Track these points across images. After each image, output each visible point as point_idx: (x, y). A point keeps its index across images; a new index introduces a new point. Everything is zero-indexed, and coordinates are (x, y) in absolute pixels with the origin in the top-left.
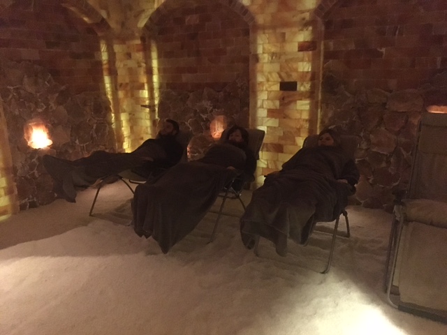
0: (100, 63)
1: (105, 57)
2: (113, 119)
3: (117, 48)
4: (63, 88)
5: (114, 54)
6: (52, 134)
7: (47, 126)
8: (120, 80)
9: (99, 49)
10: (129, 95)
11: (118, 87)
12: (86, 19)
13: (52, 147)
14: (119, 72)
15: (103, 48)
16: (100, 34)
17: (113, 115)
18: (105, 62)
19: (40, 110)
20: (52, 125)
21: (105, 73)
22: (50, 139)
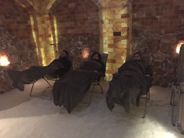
0: (30, 26)
1: (32, 23)
2: (37, 51)
3: (38, 19)
4: (14, 37)
5: (37, 21)
6: (9, 59)
7: (7, 55)
8: (40, 33)
9: (29, 19)
10: (44, 39)
11: (39, 37)
12: (23, 6)
13: (10, 65)
14: (39, 30)
15: (32, 19)
16: (29, 13)
17: (37, 49)
18: (32, 25)
19: (3, 48)
20: (10, 54)
21: (33, 30)
22: (9, 61)
